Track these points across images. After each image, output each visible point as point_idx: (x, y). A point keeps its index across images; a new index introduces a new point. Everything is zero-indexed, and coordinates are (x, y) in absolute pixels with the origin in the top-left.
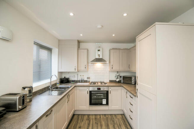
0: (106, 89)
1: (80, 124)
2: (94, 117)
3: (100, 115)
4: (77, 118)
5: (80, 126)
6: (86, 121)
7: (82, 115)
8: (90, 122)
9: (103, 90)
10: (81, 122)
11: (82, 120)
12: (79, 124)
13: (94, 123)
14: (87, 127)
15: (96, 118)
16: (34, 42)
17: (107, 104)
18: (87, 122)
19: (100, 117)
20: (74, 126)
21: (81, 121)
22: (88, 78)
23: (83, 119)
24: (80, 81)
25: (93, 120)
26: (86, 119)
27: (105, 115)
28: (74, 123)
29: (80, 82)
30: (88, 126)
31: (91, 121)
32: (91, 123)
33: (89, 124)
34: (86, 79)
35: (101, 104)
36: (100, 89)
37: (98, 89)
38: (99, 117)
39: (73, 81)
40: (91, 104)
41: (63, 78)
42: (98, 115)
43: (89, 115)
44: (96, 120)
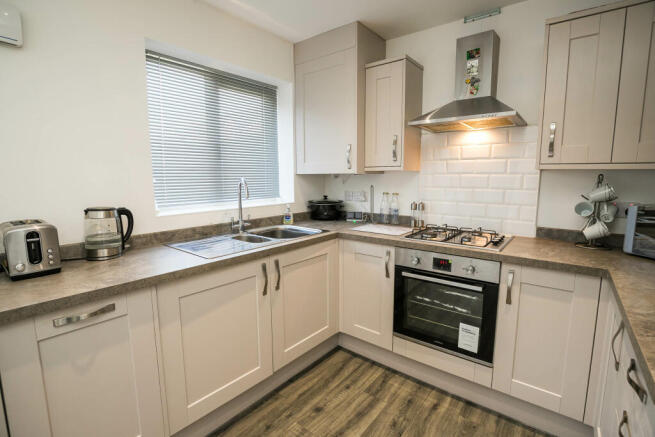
0: (486, 272)
1: (332, 395)
2: (406, 390)
3: (444, 393)
4: (340, 365)
5: (321, 405)
6: (359, 395)
7: (366, 359)
8: (371, 406)
9: (463, 274)
10: (337, 390)
11: (348, 382)
12: (328, 395)
13: (388, 420)
14: (344, 424)
15: (410, 402)
16: (147, 51)
17: (486, 353)
18: (363, 399)
19: (435, 407)
20: (304, 393)
21: (342, 386)
22: (415, 207)
23: (354, 382)
24: (381, 215)
25: (390, 403)
26: (367, 384)
27: (469, 403)
28: (316, 380)
29: (380, 222)
30: (350, 422)
31: (382, 405)
32: (375, 413)
33: (360, 415)
34: (406, 211)
35: (450, 344)
36: (446, 265)
37: (438, 263)
38: (429, 400)
39: (355, 215)
40: (401, 326)
41: (320, 202)
42: (433, 388)
43: (395, 372)
44: (403, 412)
